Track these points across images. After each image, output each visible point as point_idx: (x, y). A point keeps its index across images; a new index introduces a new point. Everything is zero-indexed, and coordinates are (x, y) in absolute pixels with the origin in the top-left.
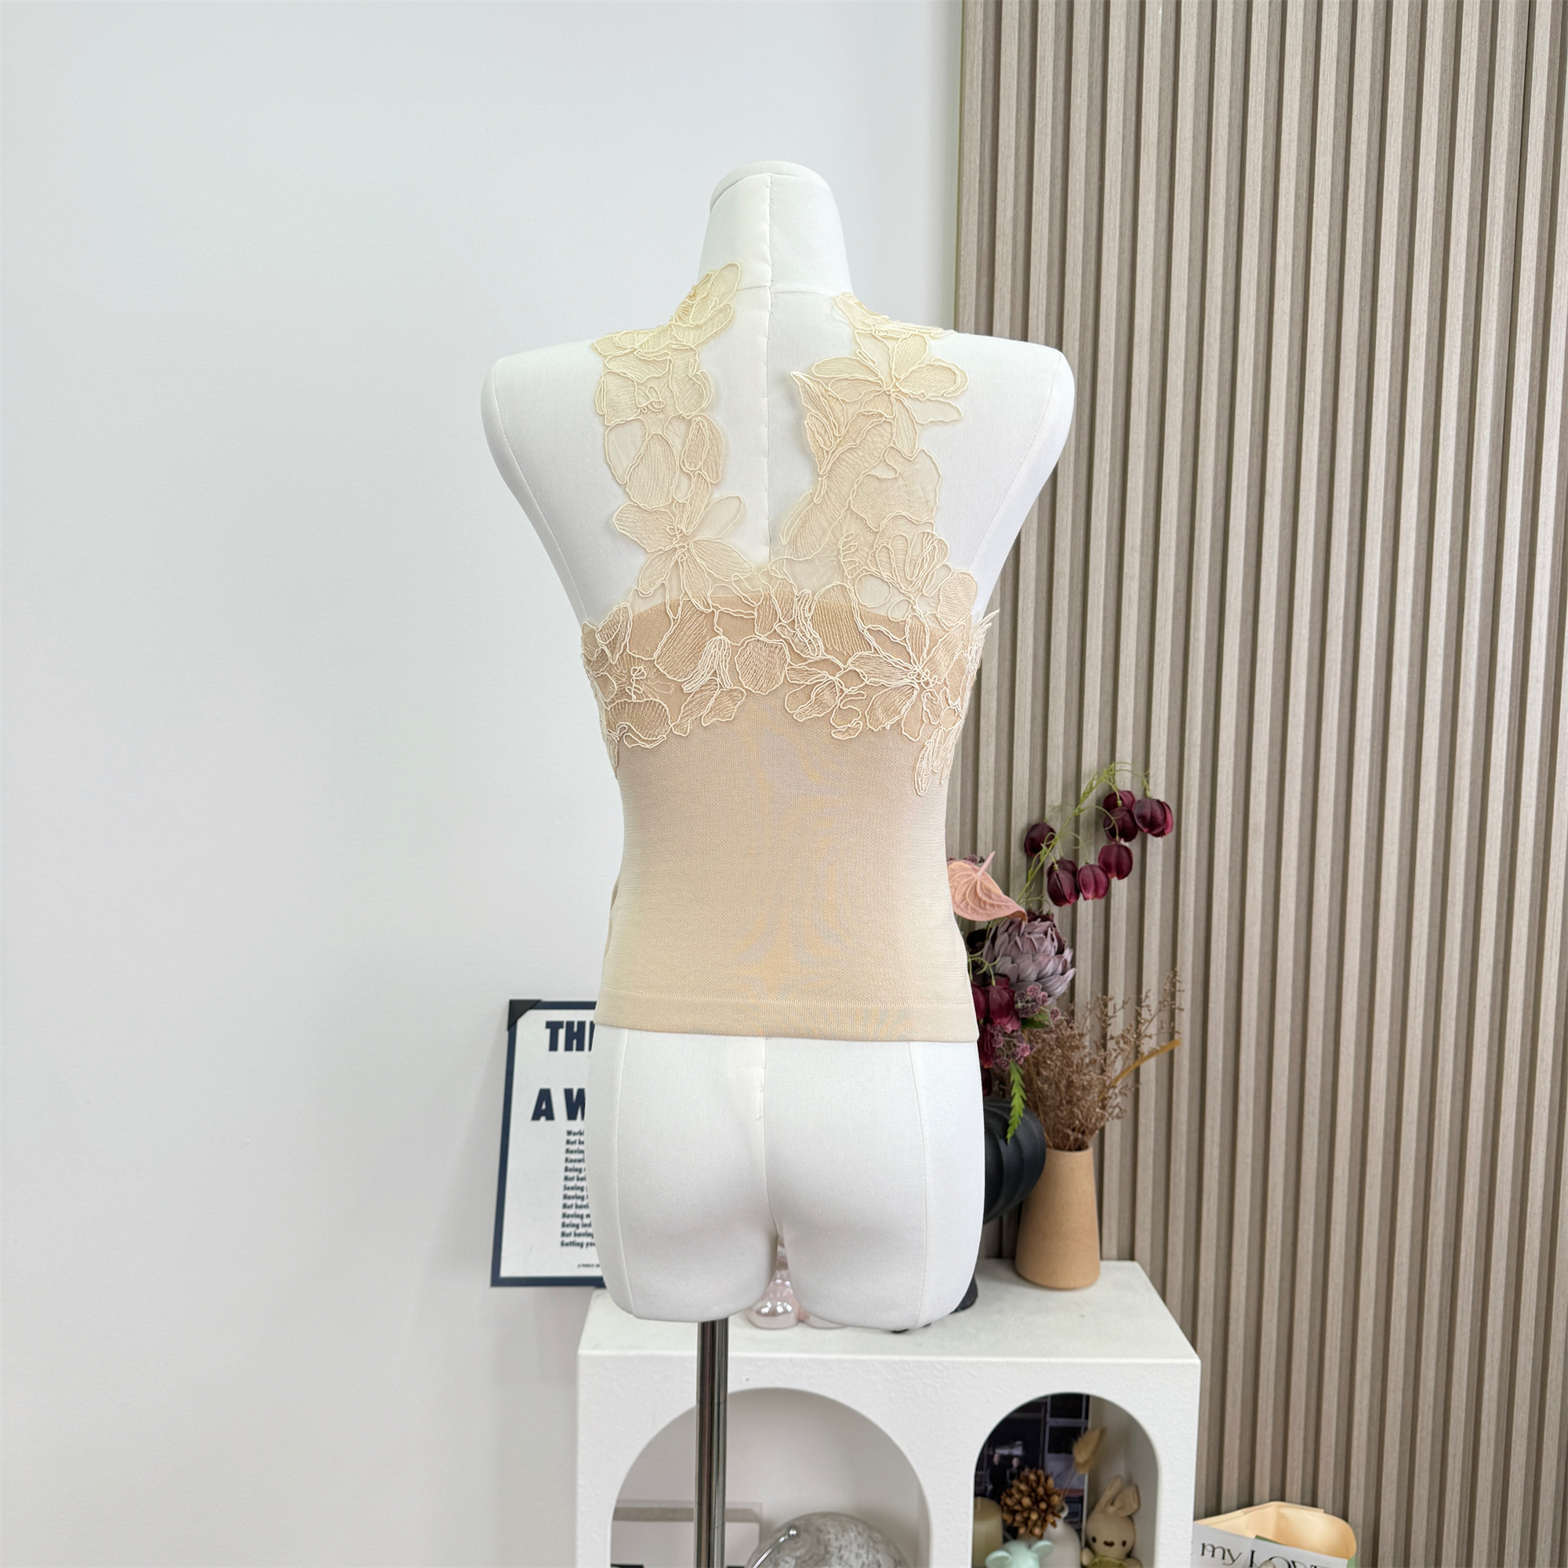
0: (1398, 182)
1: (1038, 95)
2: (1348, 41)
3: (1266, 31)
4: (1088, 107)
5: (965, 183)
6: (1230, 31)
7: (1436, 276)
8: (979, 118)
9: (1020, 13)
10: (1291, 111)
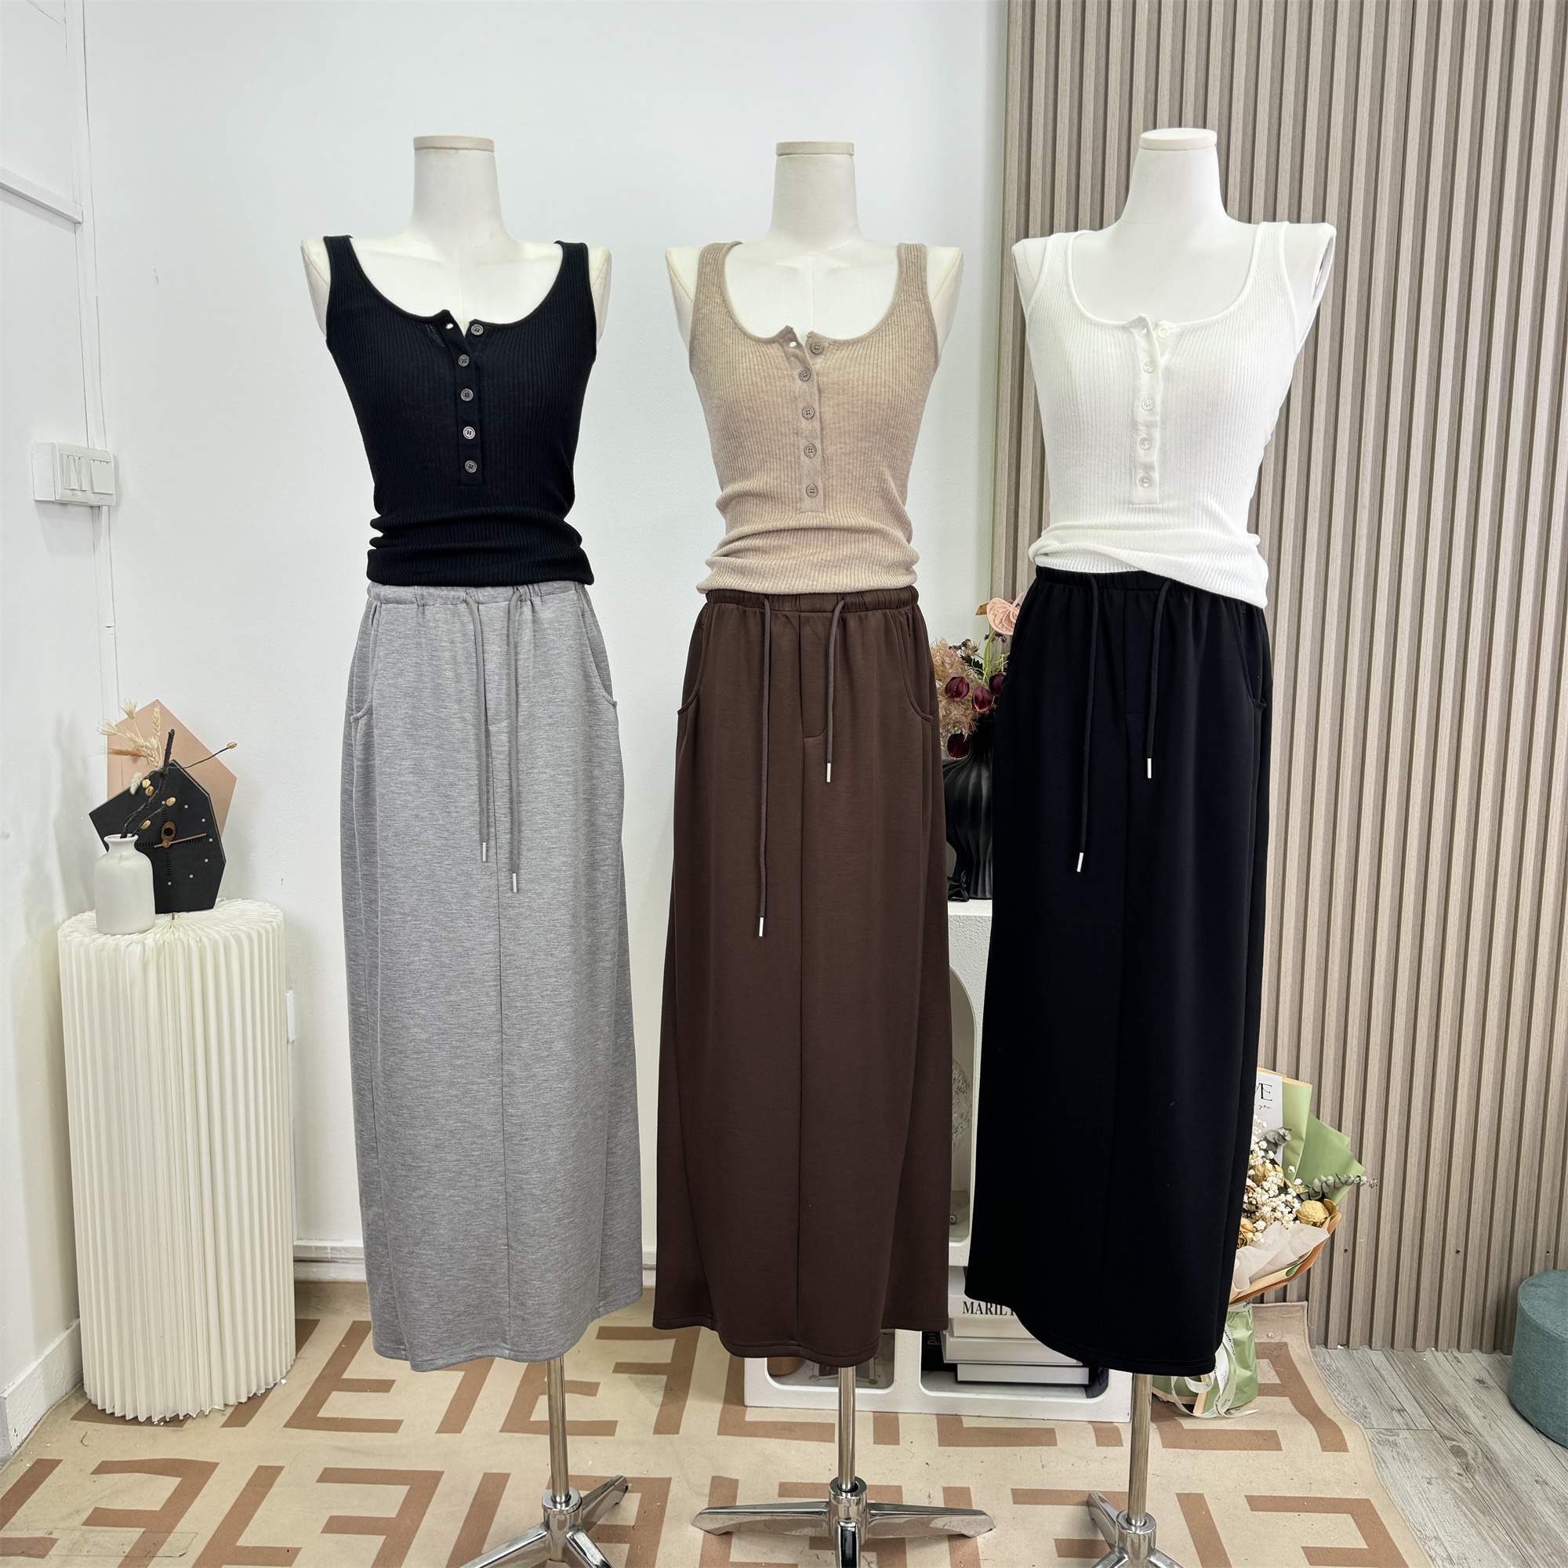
0: (1317, 121)
1: (1060, 68)
2: (1282, 21)
3: (1222, 17)
4: (1096, 76)
5: (1009, 132)
6: (1196, 18)
7: (1345, 187)
8: (1019, 86)
9: (1048, 10)
10: (1240, 73)
